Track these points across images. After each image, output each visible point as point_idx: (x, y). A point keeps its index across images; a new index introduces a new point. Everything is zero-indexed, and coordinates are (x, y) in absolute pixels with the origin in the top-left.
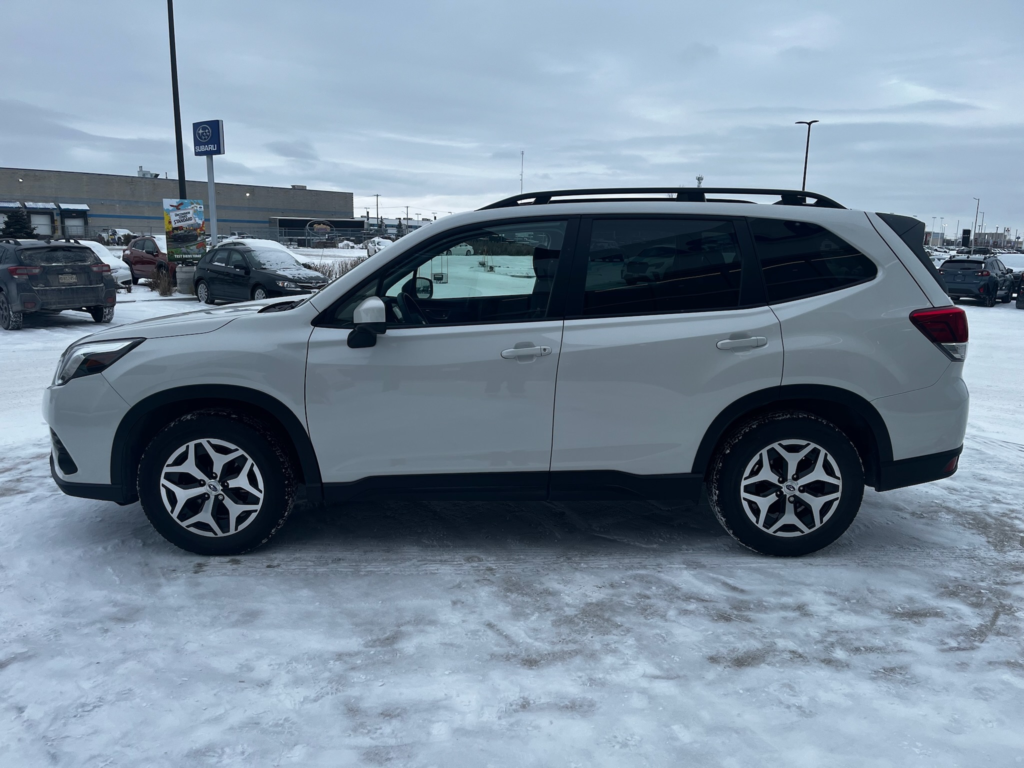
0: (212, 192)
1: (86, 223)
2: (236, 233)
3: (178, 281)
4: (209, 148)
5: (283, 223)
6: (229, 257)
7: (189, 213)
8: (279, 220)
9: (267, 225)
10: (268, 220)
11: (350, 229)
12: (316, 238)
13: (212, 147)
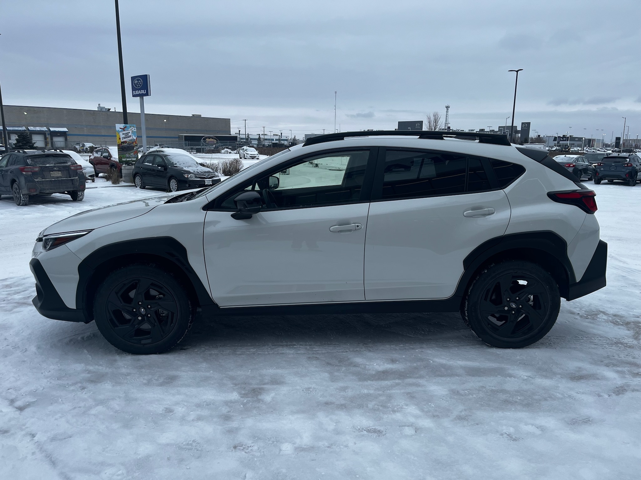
0: (143, 119)
1: (66, 139)
2: (158, 144)
3: (123, 175)
4: (141, 92)
5: (187, 138)
6: (154, 159)
7: (130, 132)
8: (185, 136)
9: (178, 139)
10: (178, 136)
11: (228, 141)
12: (208, 147)
13: (143, 92)
